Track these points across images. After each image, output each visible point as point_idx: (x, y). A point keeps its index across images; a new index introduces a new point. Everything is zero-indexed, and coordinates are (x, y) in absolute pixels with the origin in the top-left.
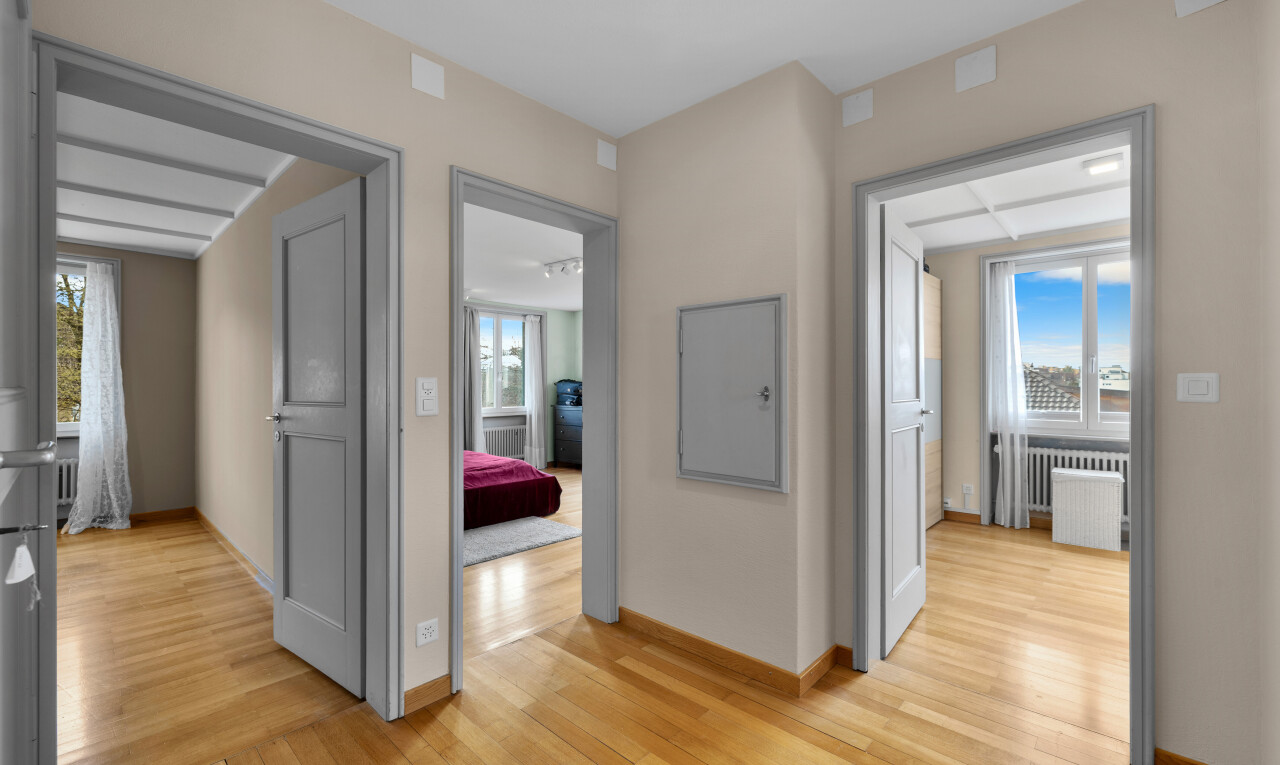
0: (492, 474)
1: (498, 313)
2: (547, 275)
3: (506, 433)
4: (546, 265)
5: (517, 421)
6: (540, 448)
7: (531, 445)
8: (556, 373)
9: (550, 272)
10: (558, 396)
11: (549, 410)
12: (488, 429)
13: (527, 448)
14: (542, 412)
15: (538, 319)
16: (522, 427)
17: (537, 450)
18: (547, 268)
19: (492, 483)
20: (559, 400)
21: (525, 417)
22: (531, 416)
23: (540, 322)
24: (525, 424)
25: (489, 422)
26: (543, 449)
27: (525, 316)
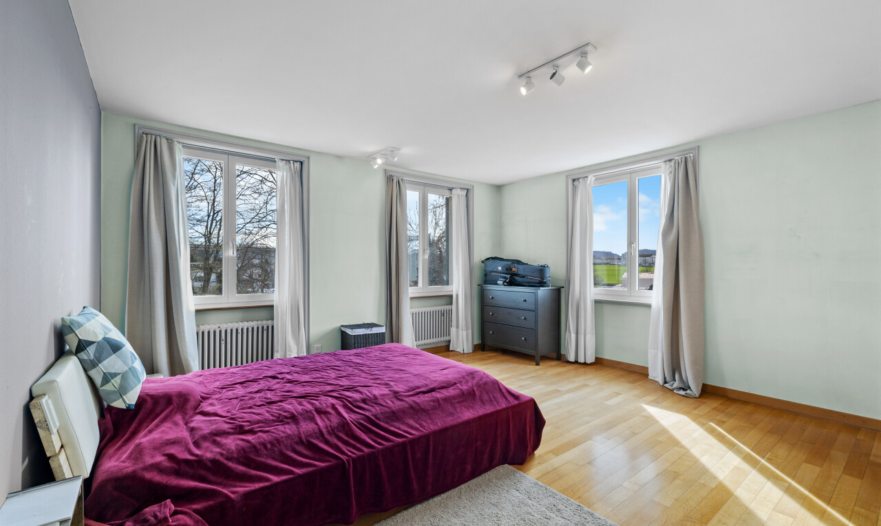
0: (446, 399)
1: (425, 185)
2: (523, 91)
3: (432, 314)
4: (521, 76)
5: (443, 301)
6: (467, 329)
7: (457, 327)
8: (483, 250)
9: (529, 85)
10: (486, 275)
11: (476, 289)
12: (414, 310)
13: (453, 330)
14: (469, 292)
15: (464, 193)
16: (448, 307)
17: (465, 333)
18: (524, 80)
19: (450, 421)
20: (487, 278)
21: (451, 297)
22: (457, 296)
23: (467, 195)
24: (451, 304)
25: (416, 303)
26: (470, 331)
27: (451, 189)
